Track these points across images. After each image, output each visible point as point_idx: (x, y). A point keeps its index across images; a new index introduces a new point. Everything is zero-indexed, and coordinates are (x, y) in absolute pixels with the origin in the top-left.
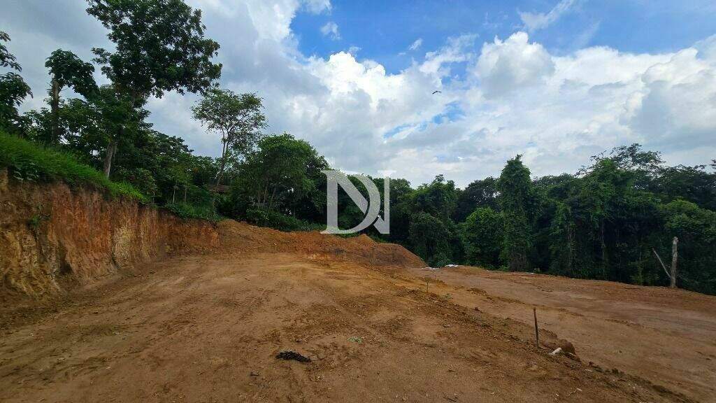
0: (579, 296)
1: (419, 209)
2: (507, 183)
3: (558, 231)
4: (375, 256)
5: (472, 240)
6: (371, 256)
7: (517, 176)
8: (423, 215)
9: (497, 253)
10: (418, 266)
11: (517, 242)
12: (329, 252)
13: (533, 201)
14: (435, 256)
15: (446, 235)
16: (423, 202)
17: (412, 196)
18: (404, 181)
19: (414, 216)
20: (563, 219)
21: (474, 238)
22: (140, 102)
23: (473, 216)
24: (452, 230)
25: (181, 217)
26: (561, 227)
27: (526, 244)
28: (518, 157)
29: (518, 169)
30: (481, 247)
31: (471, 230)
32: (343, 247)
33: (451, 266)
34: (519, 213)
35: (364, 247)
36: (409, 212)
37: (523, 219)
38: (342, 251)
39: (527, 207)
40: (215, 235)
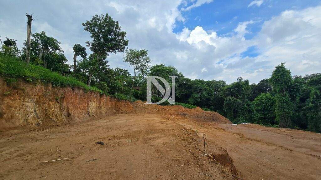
0: (317, 143)
1: (229, 95)
2: (276, 79)
3: (311, 105)
4: (203, 117)
5: (258, 111)
6: (201, 117)
7: (282, 74)
8: (230, 98)
9: (274, 117)
10: (226, 123)
11: (283, 111)
12: (180, 115)
13: (294, 88)
14: (237, 118)
15: (245, 108)
16: (230, 91)
17: (225, 88)
18: (223, 81)
19: (225, 98)
20: (314, 98)
21: (260, 110)
22: (105, 58)
23: (259, 97)
24: (248, 105)
25: (119, 99)
26: (313, 102)
27: (290, 113)
28: (282, 64)
29: (282, 71)
30: (264, 114)
31: (258, 105)
32: (187, 113)
33: (243, 123)
34: (284, 95)
35: (197, 113)
36: (224, 96)
37: (287, 98)
38: (186, 114)
39: (290, 92)
40: (131, 106)
